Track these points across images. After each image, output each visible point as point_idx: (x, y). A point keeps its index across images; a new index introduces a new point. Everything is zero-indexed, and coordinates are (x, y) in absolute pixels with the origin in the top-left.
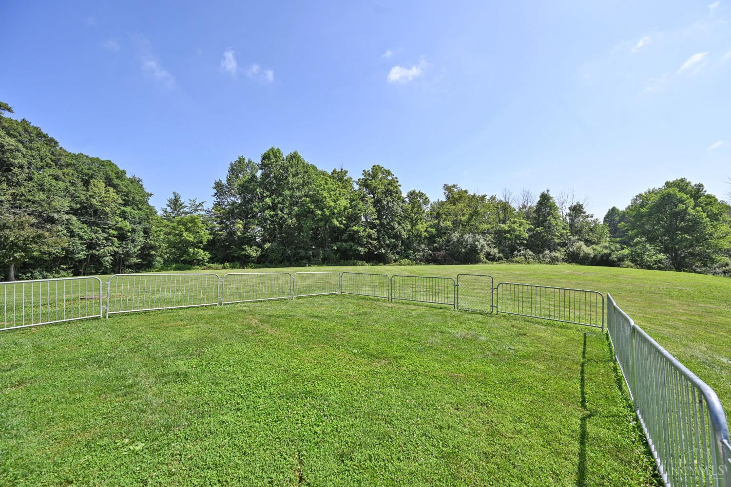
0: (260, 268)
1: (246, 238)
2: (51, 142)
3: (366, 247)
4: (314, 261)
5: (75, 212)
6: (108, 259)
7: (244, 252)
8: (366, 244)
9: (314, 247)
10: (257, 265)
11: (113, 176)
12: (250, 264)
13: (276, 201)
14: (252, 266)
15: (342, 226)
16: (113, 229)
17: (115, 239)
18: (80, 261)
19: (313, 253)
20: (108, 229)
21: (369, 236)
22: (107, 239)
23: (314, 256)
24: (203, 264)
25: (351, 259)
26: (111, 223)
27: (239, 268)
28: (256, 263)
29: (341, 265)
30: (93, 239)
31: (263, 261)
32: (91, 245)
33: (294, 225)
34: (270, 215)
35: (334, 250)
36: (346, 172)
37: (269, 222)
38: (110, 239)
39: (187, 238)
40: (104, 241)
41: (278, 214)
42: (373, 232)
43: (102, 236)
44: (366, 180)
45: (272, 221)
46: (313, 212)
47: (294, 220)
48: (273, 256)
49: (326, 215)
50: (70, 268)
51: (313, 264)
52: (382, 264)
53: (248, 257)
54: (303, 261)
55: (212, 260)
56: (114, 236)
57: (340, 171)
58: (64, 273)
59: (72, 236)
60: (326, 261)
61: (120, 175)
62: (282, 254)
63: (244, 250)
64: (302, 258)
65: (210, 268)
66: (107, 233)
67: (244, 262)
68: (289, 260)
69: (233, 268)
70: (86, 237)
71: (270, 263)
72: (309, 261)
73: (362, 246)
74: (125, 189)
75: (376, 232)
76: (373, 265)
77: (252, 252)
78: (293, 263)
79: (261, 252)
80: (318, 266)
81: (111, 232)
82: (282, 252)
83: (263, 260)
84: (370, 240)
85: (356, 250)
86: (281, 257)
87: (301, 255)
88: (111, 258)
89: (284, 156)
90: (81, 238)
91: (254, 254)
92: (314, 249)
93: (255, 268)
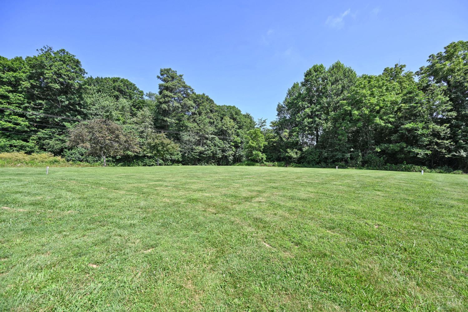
0: (299, 167)
1: (290, 143)
2: (211, 101)
3: (428, 149)
4: (351, 163)
5: (216, 134)
6: (231, 158)
7: (287, 154)
8: (427, 145)
9: (352, 149)
10: (298, 165)
11: (234, 113)
12: (291, 164)
13: (314, 109)
14: (293, 165)
15: (390, 125)
16: (233, 142)
17: (233, 147)
18: (220, 159)
19: (351, 155)
20: (230, 142)
21: (436, 134)
22: (230, 147)
23: (352, 158)
24: (262, 162)
25: (402, 163)
26: (232, 138)
27: (284, 166)
28: (297, 163)
29: (386, 169)
30: (224, 147)
31: (302, 162)
32: (223, 151)
33: (329, 129)
34: (308, 123)
35: (377, 152)
36: (402, 67)
37: (307, 128)
38: (231, 147)
39: (251, 144)
40: (229, 148)
41: (315, 121)
42: (444, 129)
43: (228, 145)
44: (433, 65)
45: (310, 128)
46: (350, 115)
47: (329, 124)
48: (310, 157)
49: (365, 114)
50: (216, 162)
51: (350, 166)
52: (460, 172)
53: (290, 157)
54: (339, 163)
55: (268, 160)
56: (232, 146)
57: (394, 67)
58: (213, 164)
59: (215, 146)
60: (366, 164)
61: (238, 113)
62: (319, 156)
63: (287, 152)
64: (338, 160)
65: (265, 165)
66: (230, 144)
67: (287, 161)
68: (325, 162)
69: (279, 166)
70: (221, 146)
71: (308, 163)
72: (345, 164)
73: (421, 147)
74: (239, 120)
75: (448, 128)
76: (440, 172)
77: (293, 154)
78: (329, 164)
79: (301, 154)
80: (356, 169)
81: (232, 143)
82: (318, 155)
83: (302, 160)
84: (436, 140)
85: (410, 152)
86: (318, 159)
87: (337, 157)
88: (232, 157)
89: (327, 70)
90: (219, 147)
91: (294, 156)
92: (353, 152)
93: (295, 167)
